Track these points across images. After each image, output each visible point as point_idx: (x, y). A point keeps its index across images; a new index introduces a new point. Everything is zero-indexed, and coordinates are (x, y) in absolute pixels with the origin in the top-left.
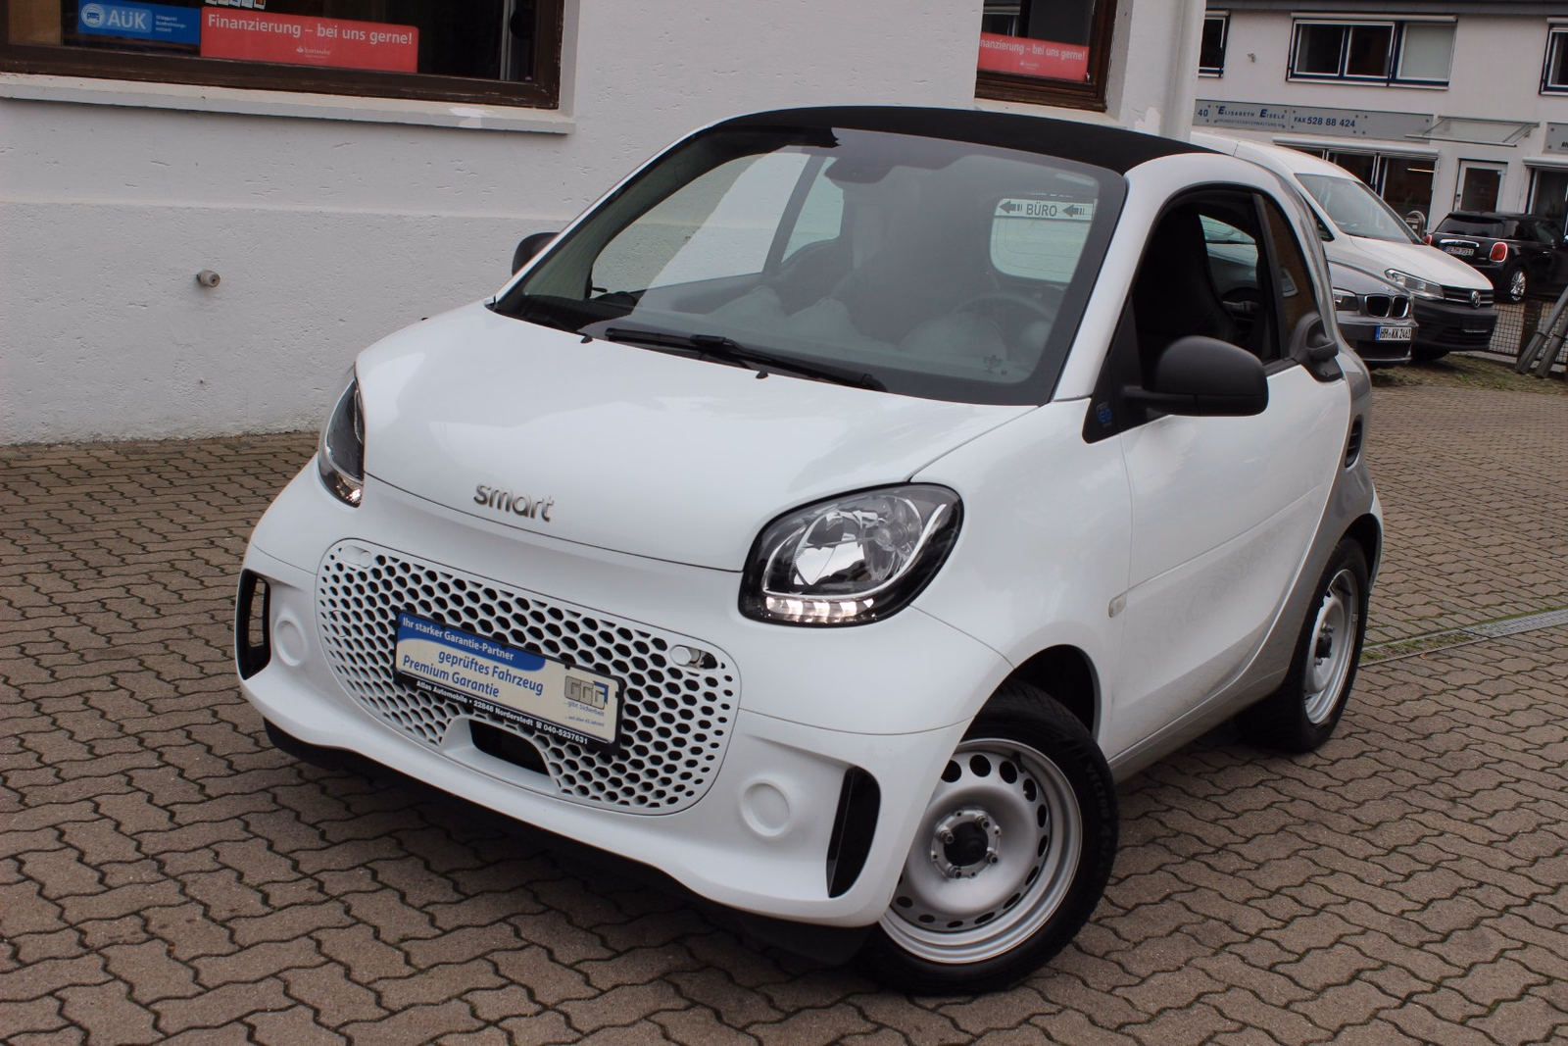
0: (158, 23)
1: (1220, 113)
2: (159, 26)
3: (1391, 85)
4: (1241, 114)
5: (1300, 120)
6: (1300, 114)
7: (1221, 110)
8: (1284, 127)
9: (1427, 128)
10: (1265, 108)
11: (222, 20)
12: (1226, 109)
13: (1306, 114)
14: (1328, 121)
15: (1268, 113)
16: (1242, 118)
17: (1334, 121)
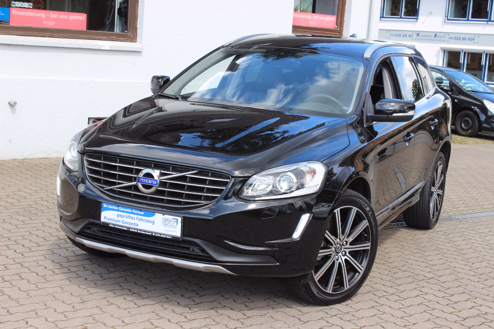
1: (417, 36)
3: (489, 23)
5: (451, 38)
6: (450, 36)
7: (418, 35)
8: (444, 41)
10: (436, 33)
11: (17, 12)
12: (420, 34)
13: (453, 36)
14: (463, 39)
15: (437, 36)
16: (427, 38)
17: (465, 39)
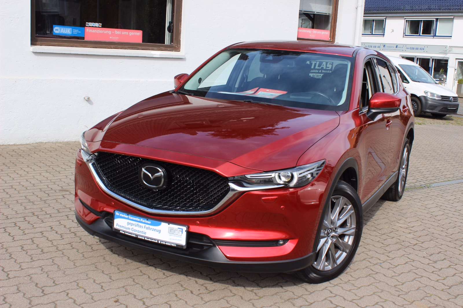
0: (73, 31)
1: (384, 47)
2: (74, 32)
3: (434, 37)
4: (390, 47)
5: (408, 48)
6: (407, 47)
8: (403, 50)
9: (446, 49)
10: (397, 45)
11: (90, 30)
12: (386, 46)
13: (410, 47)
14: (416, 49)
17: (418, 48)
